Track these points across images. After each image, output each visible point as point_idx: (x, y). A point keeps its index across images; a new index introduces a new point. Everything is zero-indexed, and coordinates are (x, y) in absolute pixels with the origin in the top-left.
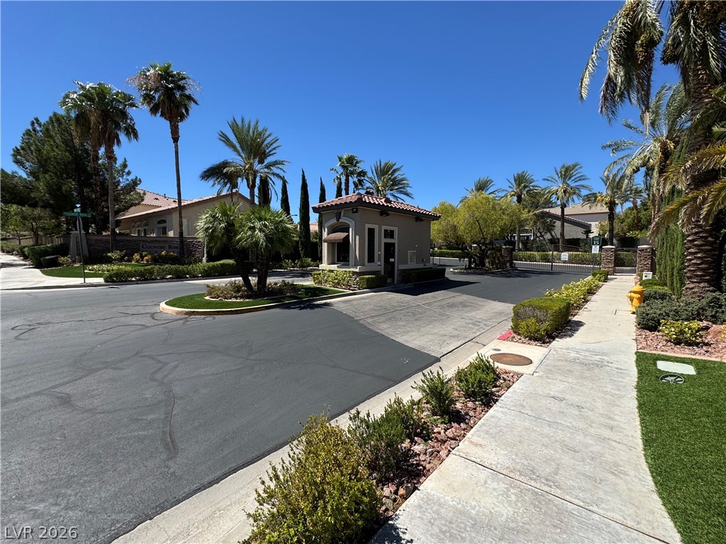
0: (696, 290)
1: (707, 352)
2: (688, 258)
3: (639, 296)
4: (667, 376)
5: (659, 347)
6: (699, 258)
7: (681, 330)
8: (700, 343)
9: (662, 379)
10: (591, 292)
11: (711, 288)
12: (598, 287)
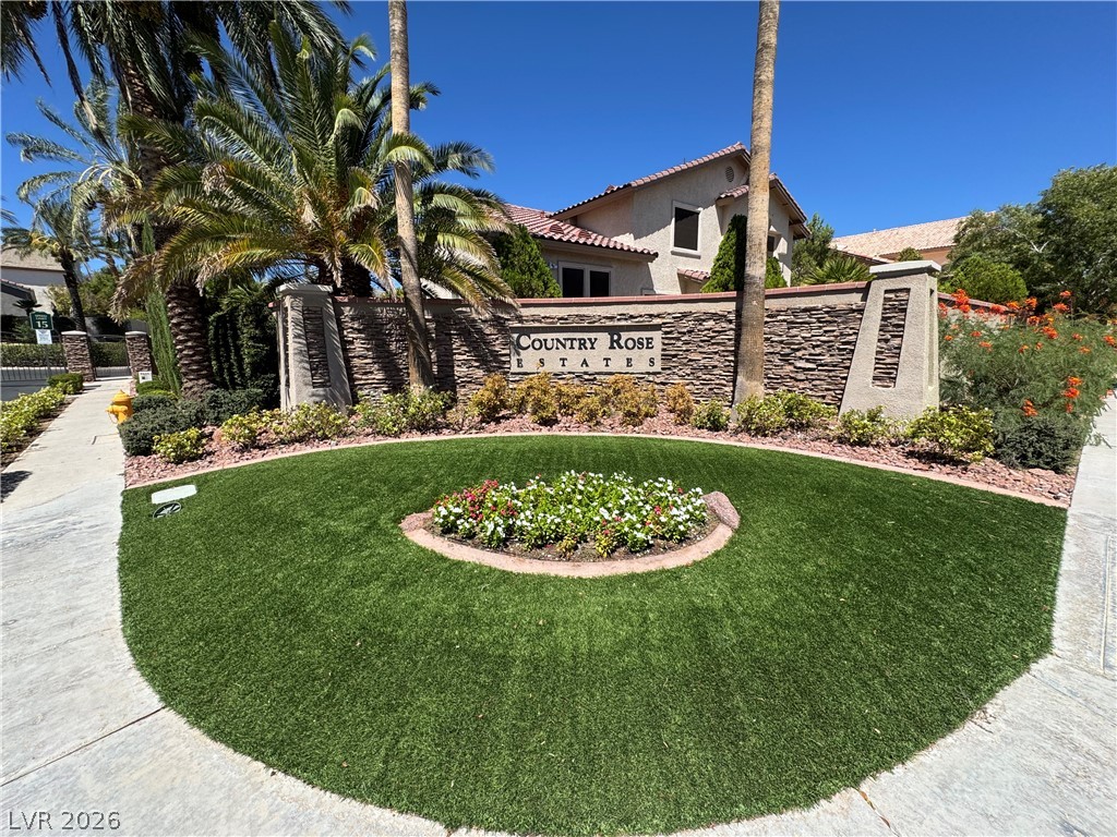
0: (195, 389)
1: (210, 462)
2: (178, 347)
3: (126, 408)
4: (162, 509)
5: (155, 474)
6: (190, 347)
7: (179, 444)
8: (203, 454)
9: (156, 516)
10: (48, 414)
11: (211, 385)
12: (62, 405)
